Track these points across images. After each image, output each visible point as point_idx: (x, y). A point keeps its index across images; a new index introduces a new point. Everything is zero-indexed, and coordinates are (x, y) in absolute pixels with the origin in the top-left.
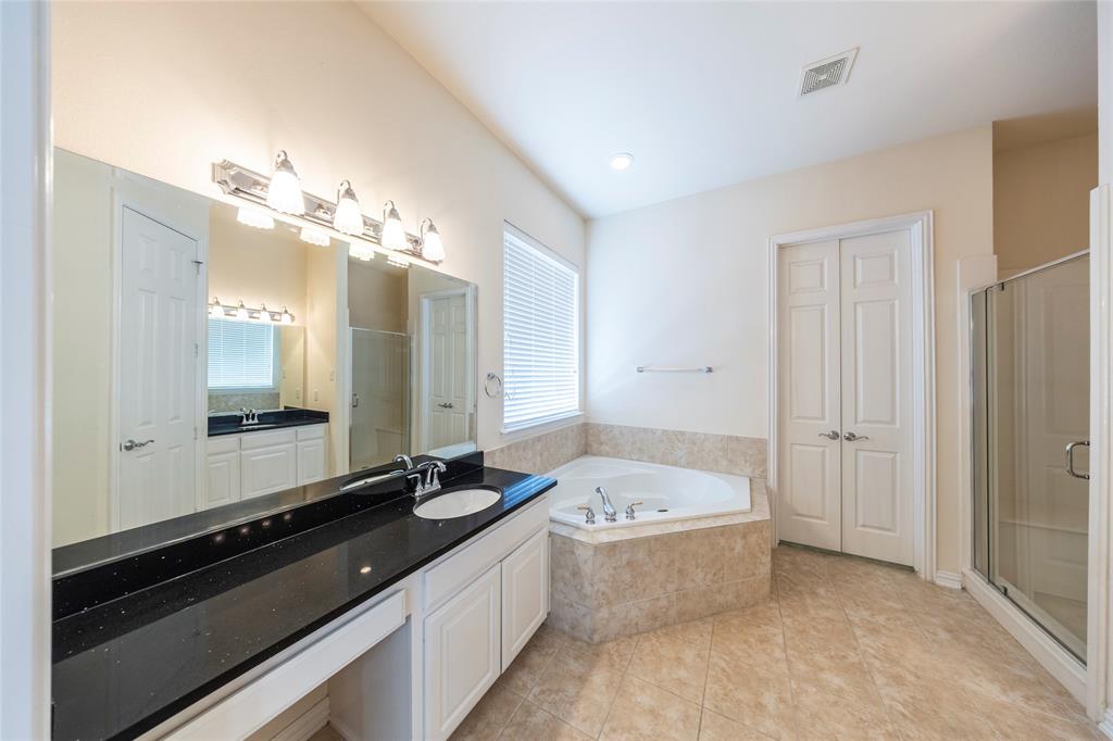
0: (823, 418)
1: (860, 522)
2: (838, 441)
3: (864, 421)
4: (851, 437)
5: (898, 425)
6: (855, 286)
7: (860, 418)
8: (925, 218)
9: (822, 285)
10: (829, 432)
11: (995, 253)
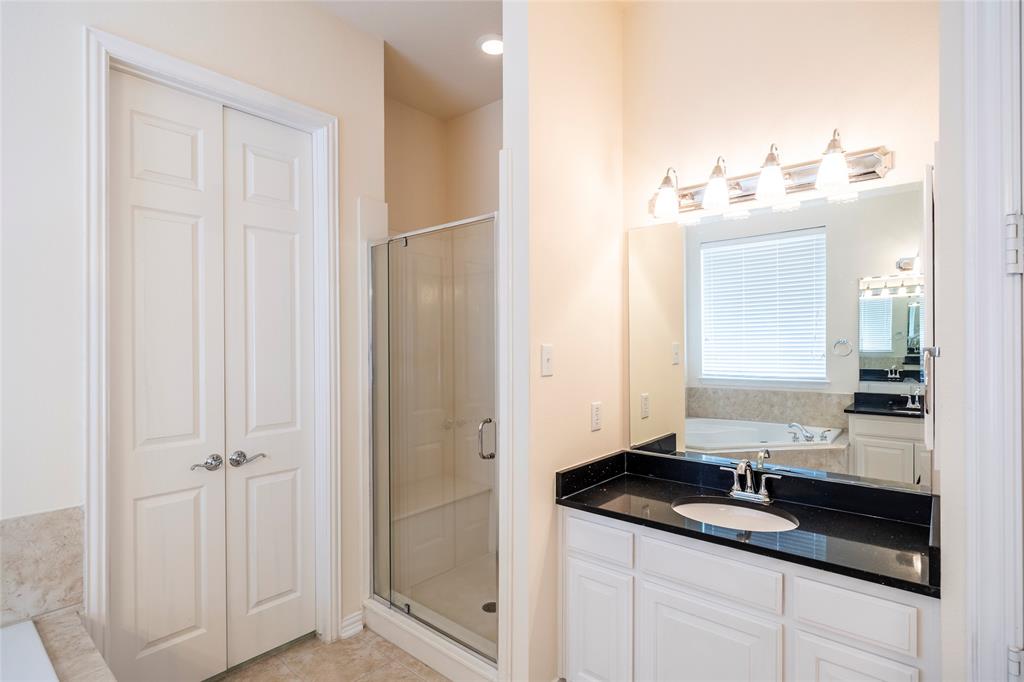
0: (195, 433)
1: (254, 600)
2: (219, 473)
3: (258, 428)
4: (239, 460)
5: (298, 427)
6: (245, 198)
7: (253, 423)
8: (330, 125)
9: (194, 177)
10: (205, 458)
11: (386, 202)
